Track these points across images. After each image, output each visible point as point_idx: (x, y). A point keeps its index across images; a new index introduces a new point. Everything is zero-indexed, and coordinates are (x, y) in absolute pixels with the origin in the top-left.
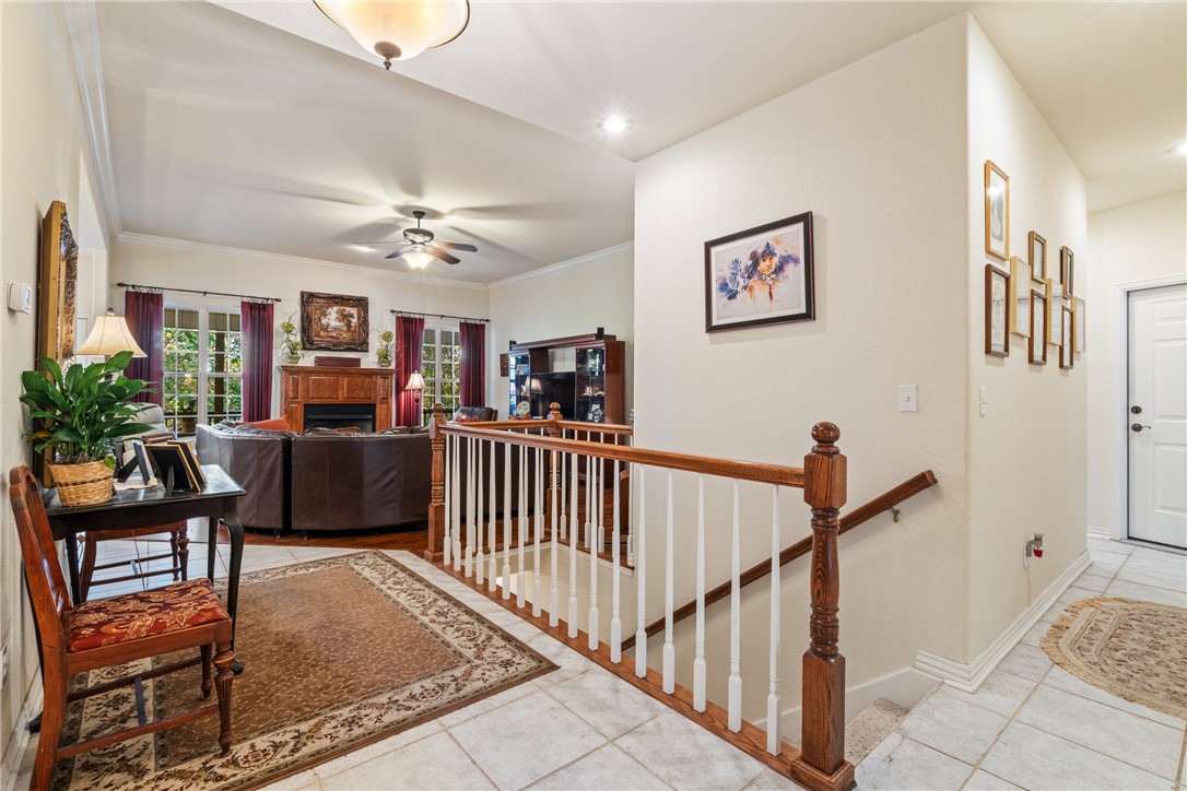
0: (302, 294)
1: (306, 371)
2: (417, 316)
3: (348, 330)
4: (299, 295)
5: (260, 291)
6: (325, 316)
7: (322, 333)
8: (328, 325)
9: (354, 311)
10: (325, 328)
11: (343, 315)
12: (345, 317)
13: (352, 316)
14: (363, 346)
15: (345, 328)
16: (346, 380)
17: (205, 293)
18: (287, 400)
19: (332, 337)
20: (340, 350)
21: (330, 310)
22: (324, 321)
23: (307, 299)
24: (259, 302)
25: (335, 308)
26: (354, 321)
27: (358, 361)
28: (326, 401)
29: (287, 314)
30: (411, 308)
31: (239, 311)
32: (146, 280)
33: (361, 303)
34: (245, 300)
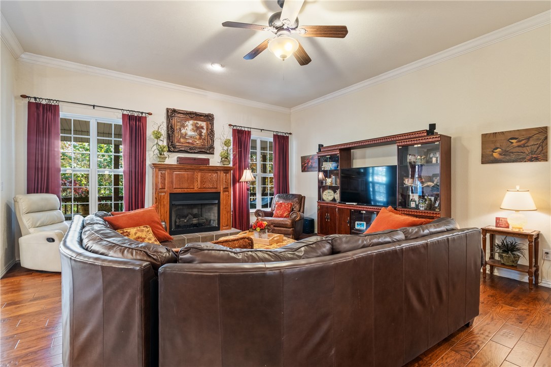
0: (168, 110)
1: (170, 168)
2: (246, 129)
3: (200, 138)
4: (165, 111)
5: (136, 107)
6: (184, 127)
7: (182, 140)
8: (186, 134)
9: (204, 124)
10: (184, 136)
11: (196, 127)
12: (198, 129)
13: (202, 128)
14: (210, 150)
15: (198, 137)
16: (199, 174)
17: (94, 106)
18: (157, 191)
19: (189, 143)
20: (195, 153)
21: (187, 123)
22: (183, 131)
23: (171, 114)
24: (136, 114)
25: (191, 122)
26: (204, 131)
27: (208, 160)
28: (186, 191)
29: (156, 124)
30: (243, 123)
31: (120, 122)
32: (46, 93)
33: (209, 118)
34: (125, 113)
